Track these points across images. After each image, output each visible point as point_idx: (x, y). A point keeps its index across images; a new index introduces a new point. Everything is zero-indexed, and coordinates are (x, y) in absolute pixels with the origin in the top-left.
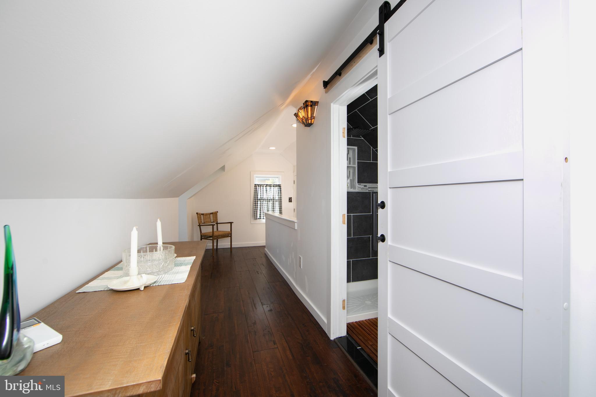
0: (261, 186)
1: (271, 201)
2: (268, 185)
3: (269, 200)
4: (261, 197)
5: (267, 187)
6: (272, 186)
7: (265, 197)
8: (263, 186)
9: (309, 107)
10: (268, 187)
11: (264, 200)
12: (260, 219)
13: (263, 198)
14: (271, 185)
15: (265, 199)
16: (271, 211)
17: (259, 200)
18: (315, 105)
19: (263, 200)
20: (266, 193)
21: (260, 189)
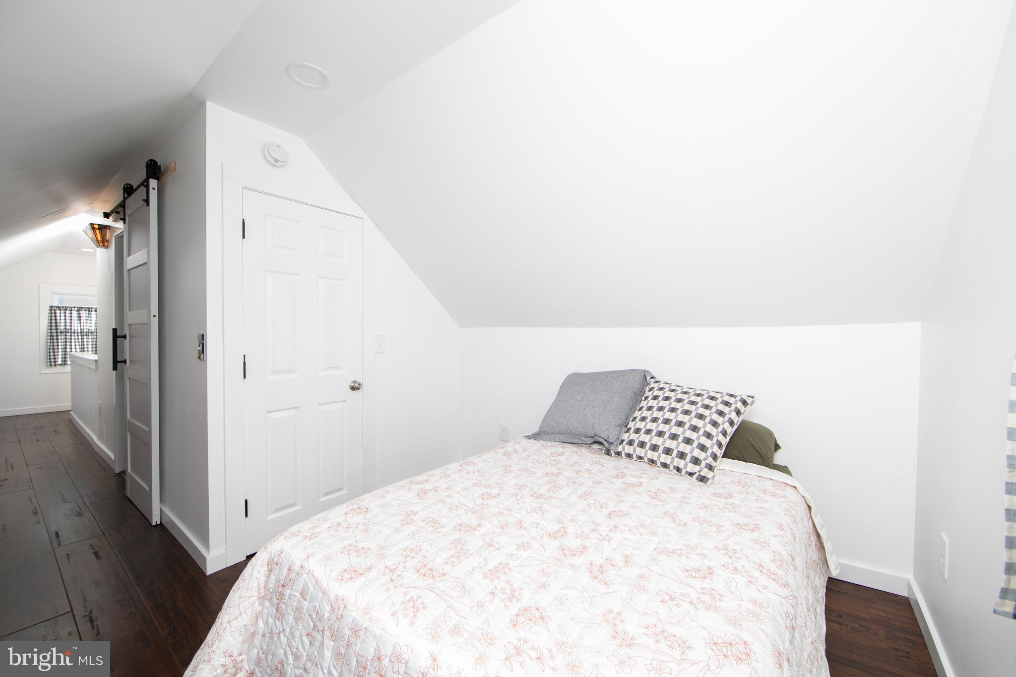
0: (66, 310)
1: (90, 334)
2: (84, 309)
3: (85, 334)
4: (66, 329)
5: (81, 312)
6: (93, 310)
7: (76, 326)
8: (71, 310)
9: (96, 230)
10: (84, 312)
11: (74, 333)
12: (65, 364)
13: (71, 329)
14: (92, 308)
15: (76, 331)
16: (90, 352)
17: (61, 333)
18: (106, 229)
19: (71, 332)
20: (79, 322)
21: (63, 315)
